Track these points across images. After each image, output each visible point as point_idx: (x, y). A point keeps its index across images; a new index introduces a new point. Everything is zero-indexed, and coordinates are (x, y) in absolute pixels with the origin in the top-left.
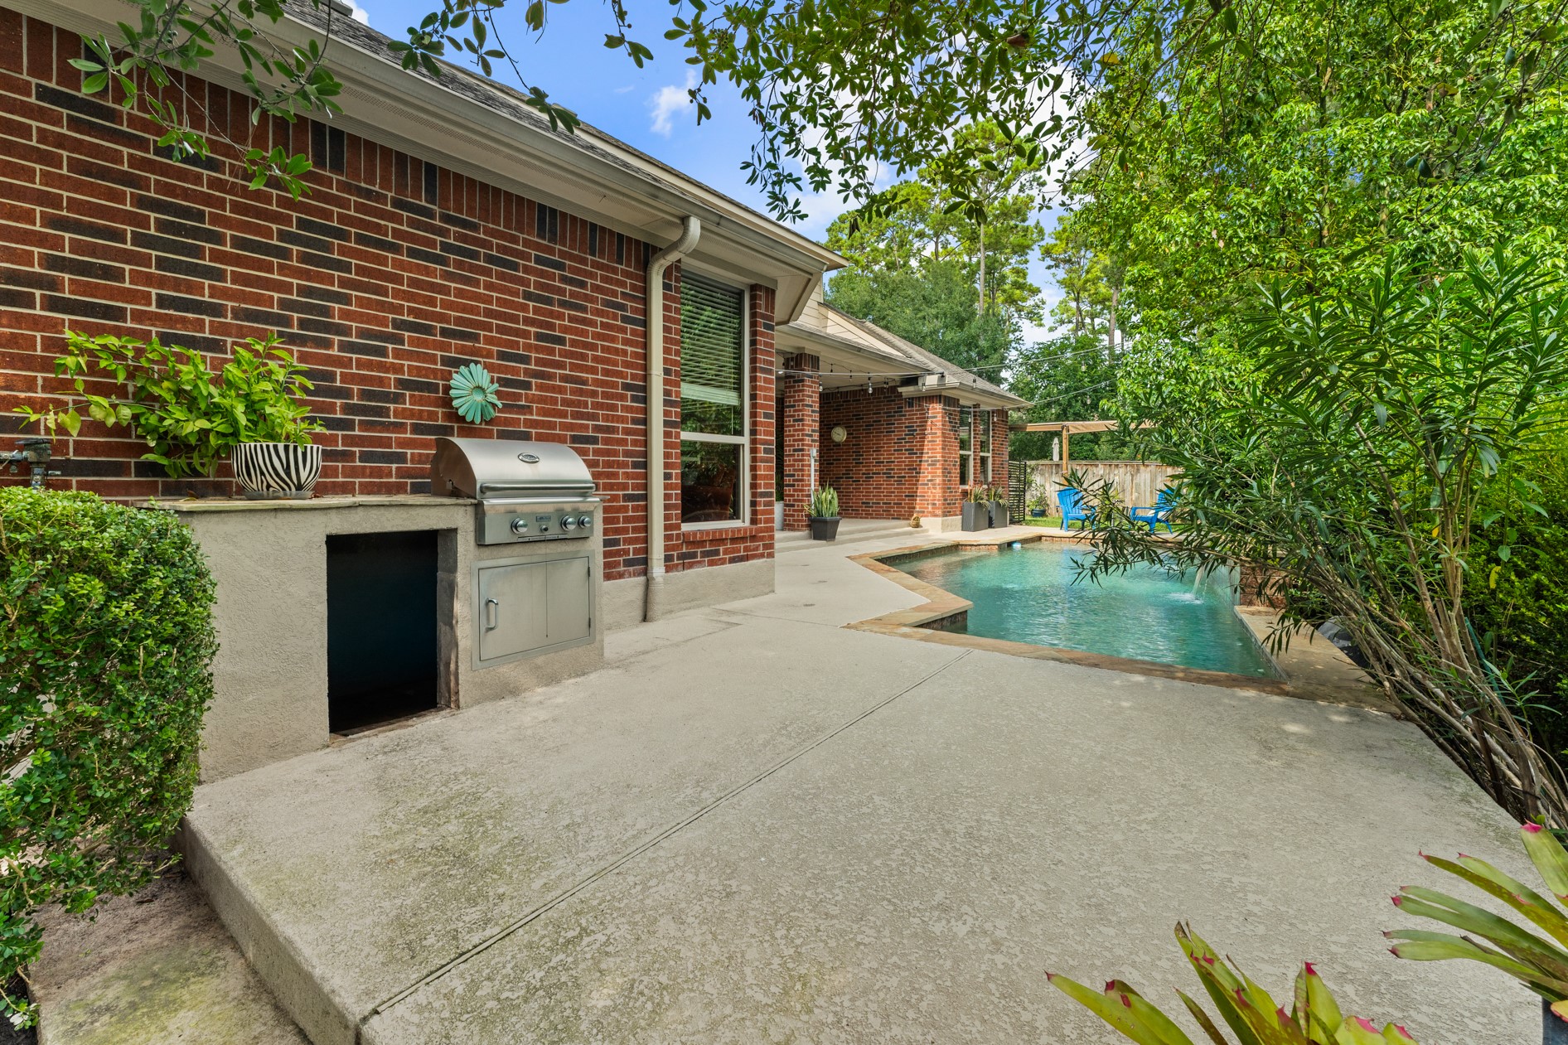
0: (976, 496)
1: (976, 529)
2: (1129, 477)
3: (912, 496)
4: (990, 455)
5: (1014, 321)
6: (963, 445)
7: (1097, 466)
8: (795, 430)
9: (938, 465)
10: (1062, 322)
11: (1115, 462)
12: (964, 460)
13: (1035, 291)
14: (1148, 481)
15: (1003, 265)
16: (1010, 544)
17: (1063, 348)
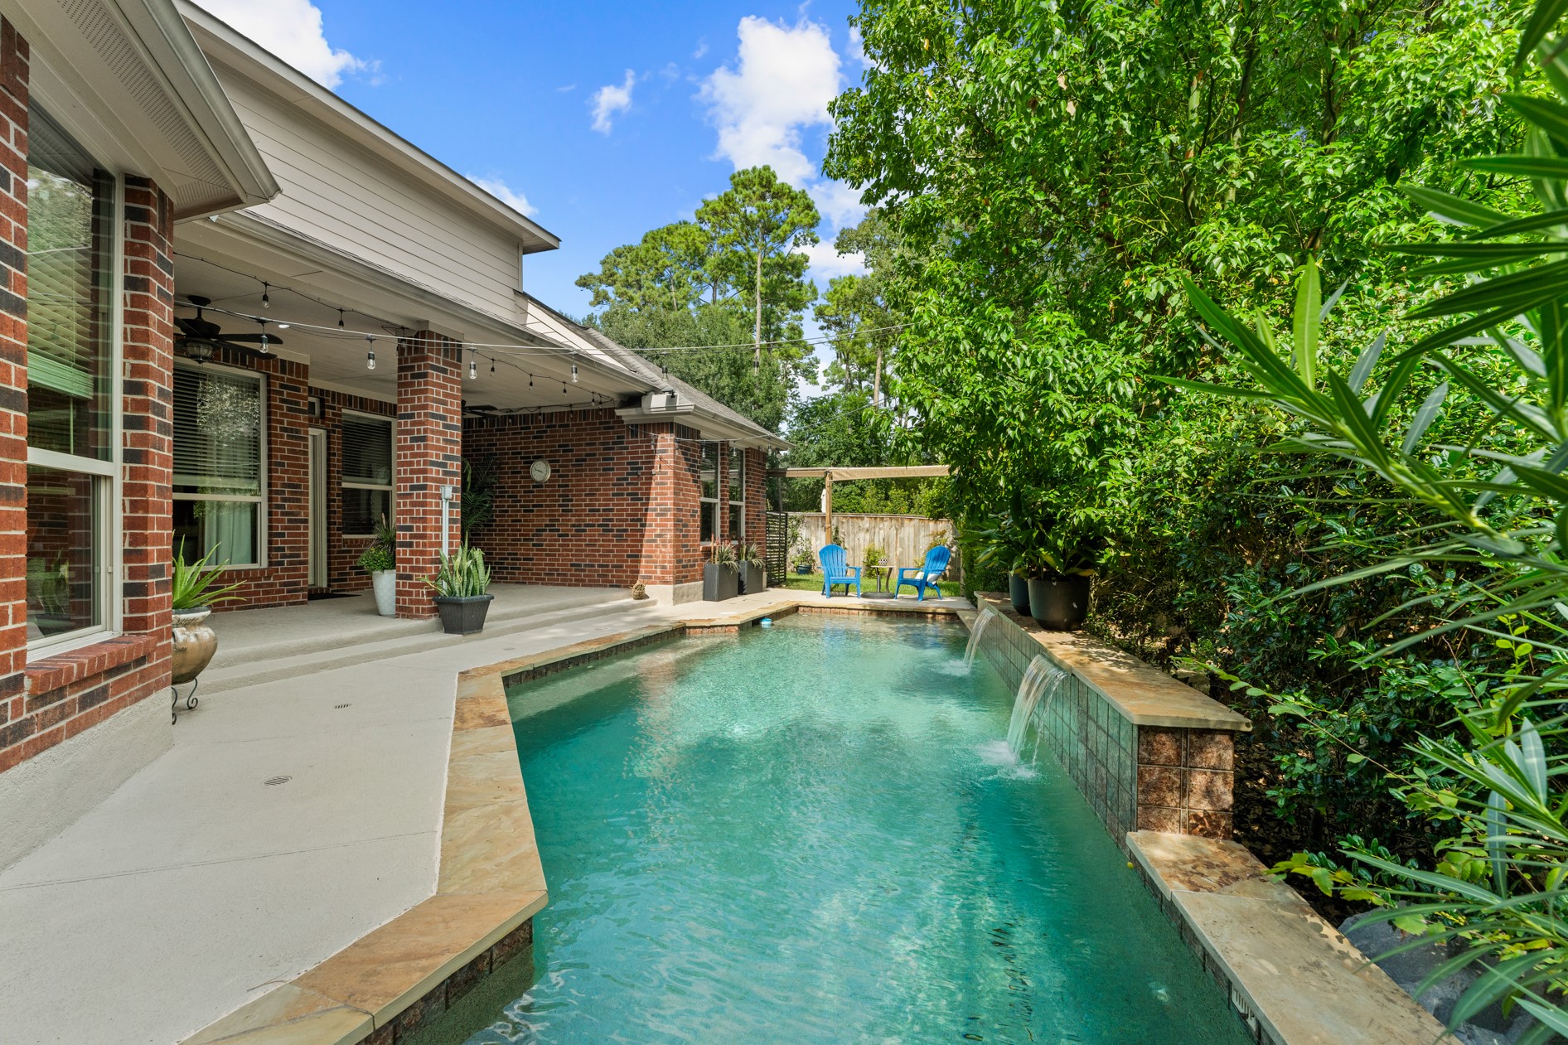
0: (721, 556)
1: (721, 597)
2: (893, 531)
3: (636, 556)
4: (743, 504)
5: (791, 377)
6: (708, 490)
7: (862, 519)
8: (414, 455)
9: (670, 515)
10: (834, 382)
11: (880, 515)
12: (707, 511)
13: (809, 349)
14: (912, 536)
15: (779, 319)
16: (756, 622)
17: (833, 405)
